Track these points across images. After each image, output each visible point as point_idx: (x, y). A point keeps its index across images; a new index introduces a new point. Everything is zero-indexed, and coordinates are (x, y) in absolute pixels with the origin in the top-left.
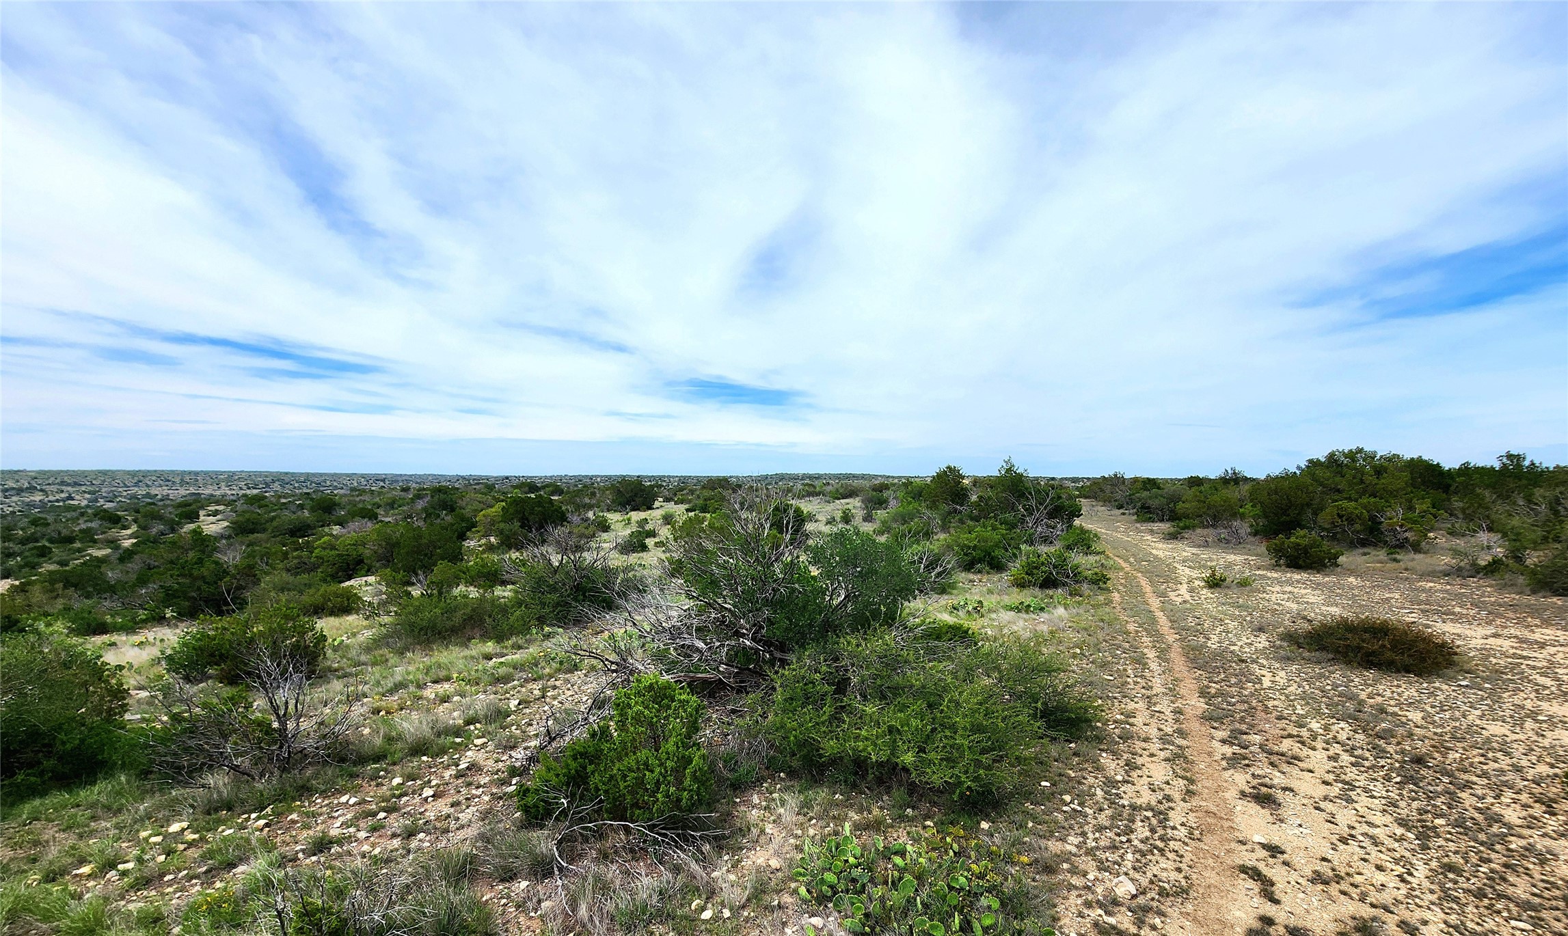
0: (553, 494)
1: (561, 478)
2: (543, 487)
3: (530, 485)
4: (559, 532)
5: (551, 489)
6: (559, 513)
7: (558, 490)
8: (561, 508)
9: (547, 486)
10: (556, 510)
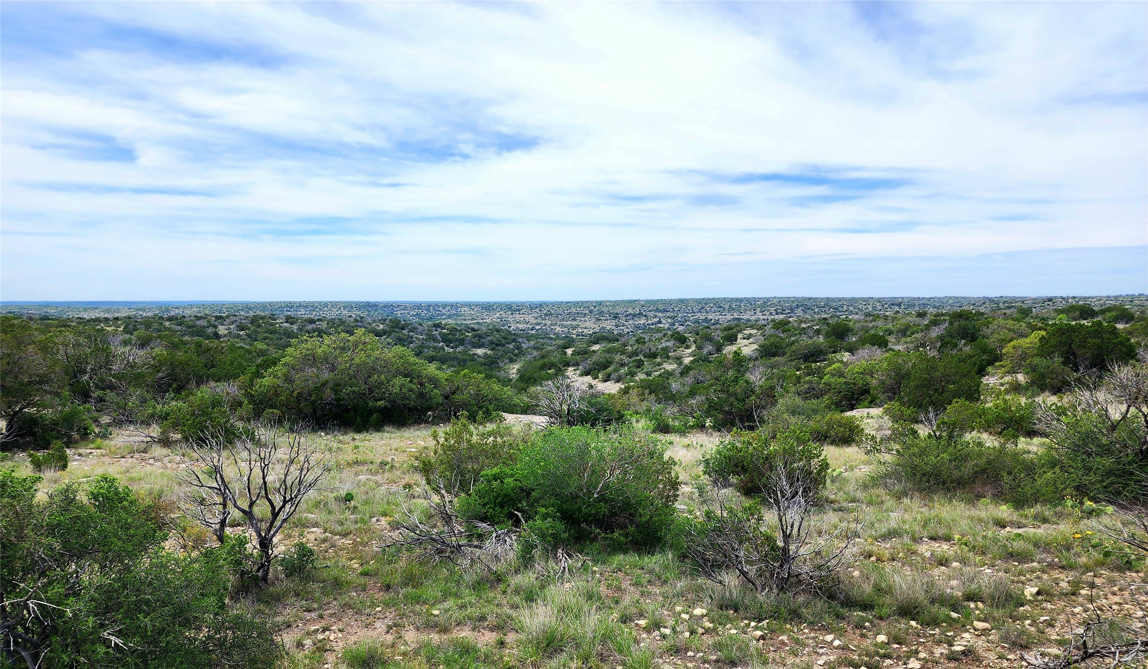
0: (1117, 319)
1: (1132, 299)
2: (1103, 312)
3: (1084, 310)
4: (1124, 373)
5: (1114, 314)
6: (1126, 347)
7: (1126, 316)
8: (1129, 340)
9: (1109, 310)
10: (1121, 343)
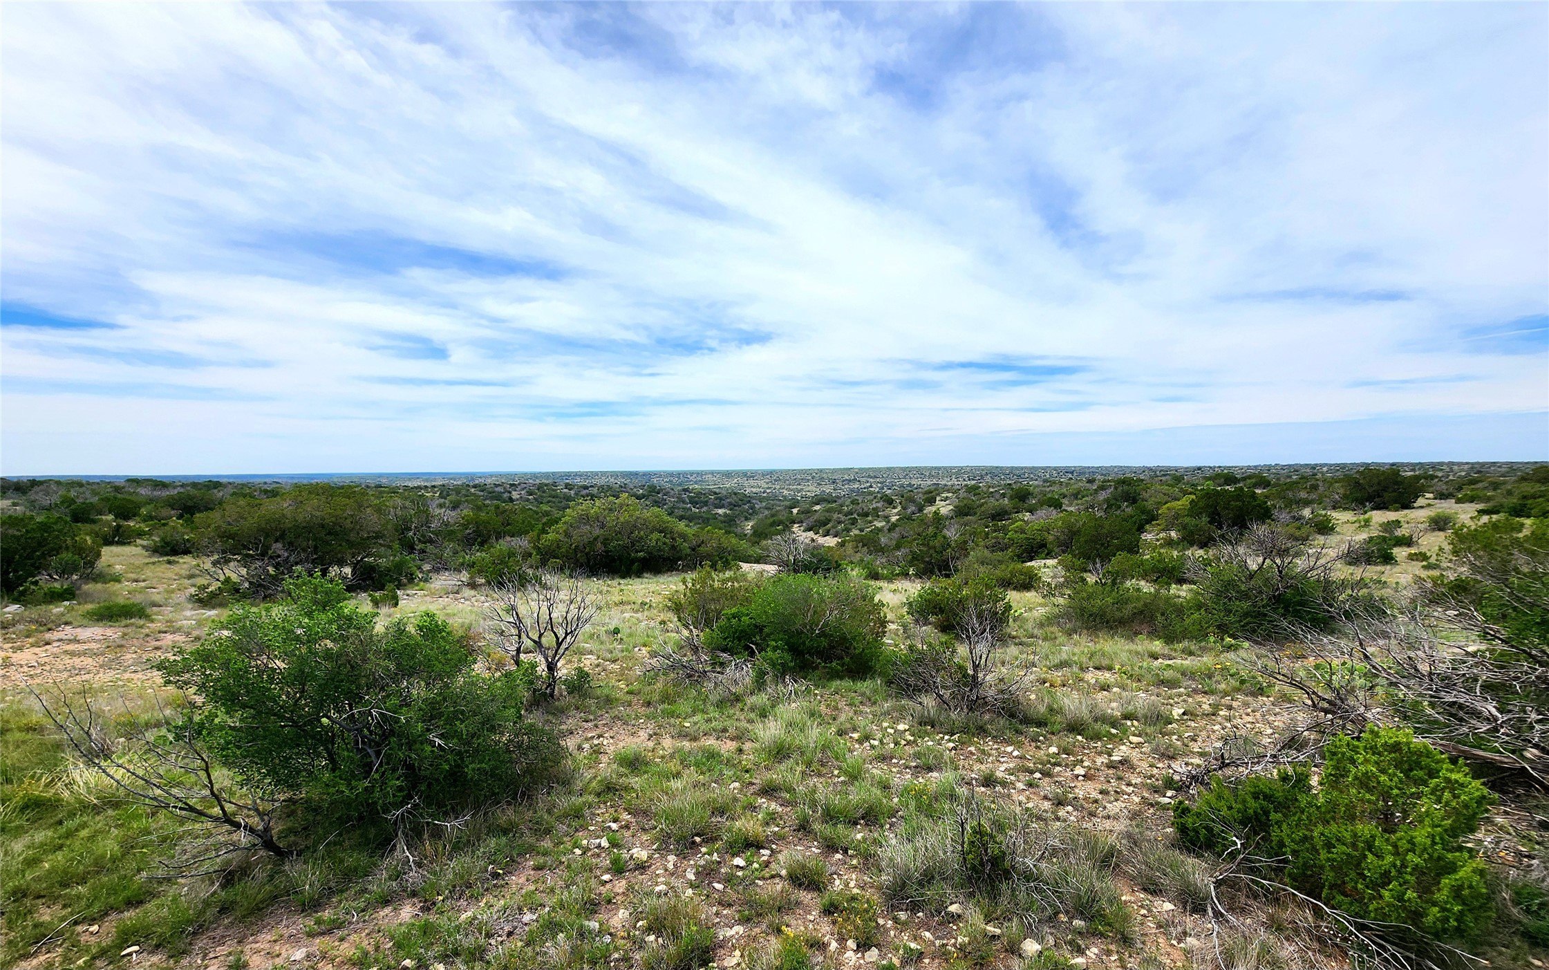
0: (1256, 485)
1: (1269, 468)
2: (1244, 479)
3: (1228, 477)
4: (1261, 530)
5: (1254, 480)
6: (1263, 508)
7: (1264, 483)
8: (1266, 502)
9: (1250, 477)
10: (1259, 505)
